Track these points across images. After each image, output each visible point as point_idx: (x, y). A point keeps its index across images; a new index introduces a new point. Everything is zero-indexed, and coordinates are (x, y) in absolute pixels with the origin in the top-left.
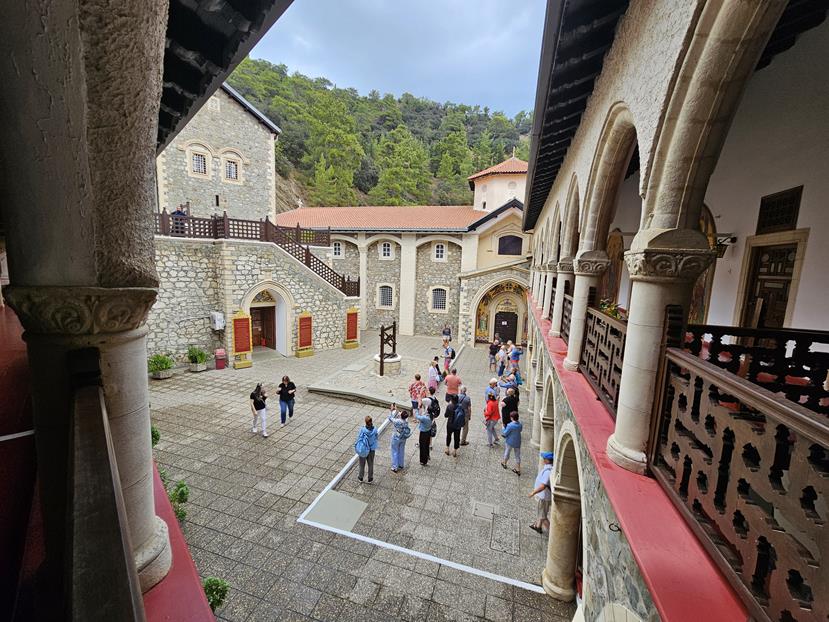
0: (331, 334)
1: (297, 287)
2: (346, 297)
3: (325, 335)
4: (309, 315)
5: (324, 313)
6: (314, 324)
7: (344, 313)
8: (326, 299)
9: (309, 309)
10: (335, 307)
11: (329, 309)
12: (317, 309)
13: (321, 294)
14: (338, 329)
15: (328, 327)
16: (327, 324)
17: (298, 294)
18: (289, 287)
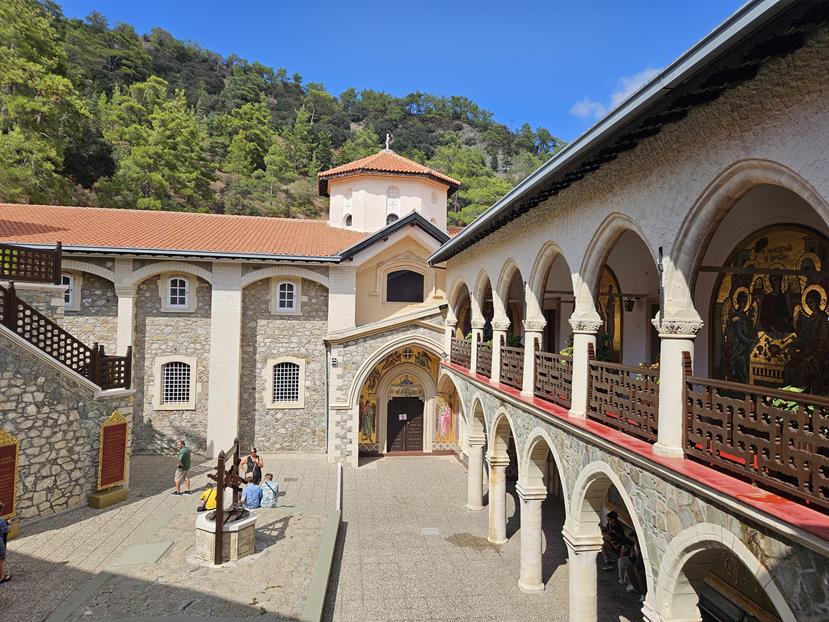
2: (100, 392)
3: (48, 482)
4: (9, 440)
5: (47, 432)
6: (21, 460)
7: (94, 427)
8: (54, 398)
9: (9, 426)
10: (74, 415)
11: (60, 422)
12: (29, 423)
13: (40, 389)
14: (79, 465)
15: (54, 462)
16: (53, 455)
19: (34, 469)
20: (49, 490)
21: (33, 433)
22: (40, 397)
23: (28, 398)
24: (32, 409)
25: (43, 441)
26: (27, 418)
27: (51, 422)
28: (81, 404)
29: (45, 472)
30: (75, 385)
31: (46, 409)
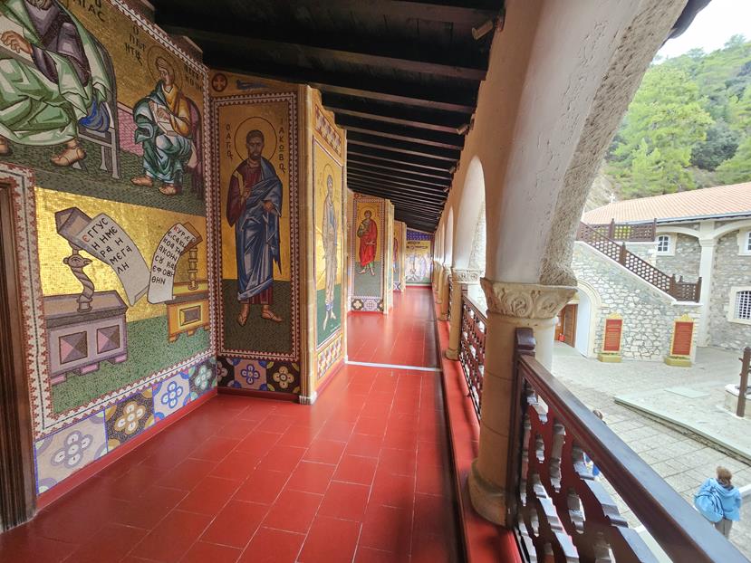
0: (648, 344)
1: (606, 286)
2: (675, 301)
3: (640, 343)
4: (619, 318)
5: (640, 317)
6: (624, 328)
7: (671, 320)
8: (645, 301)
9: (619, 311)
10: (657, 312)
12: (630, 312)
13: (637, 295)
14: (659, 339)
15: (644, 334)
16: (643, 330)
17: (607, 293)
18: (597, 286)
19: (632, 334)
20: (640, 347)
21: (632, 317)
22: (637, 299)
23: (630, 299)
24: (632, 305)
26: (629, 309)
27: (642, 313)
28: (662, 307)
29: (638, 337)
30: (658, 296)
31: (640, 306)
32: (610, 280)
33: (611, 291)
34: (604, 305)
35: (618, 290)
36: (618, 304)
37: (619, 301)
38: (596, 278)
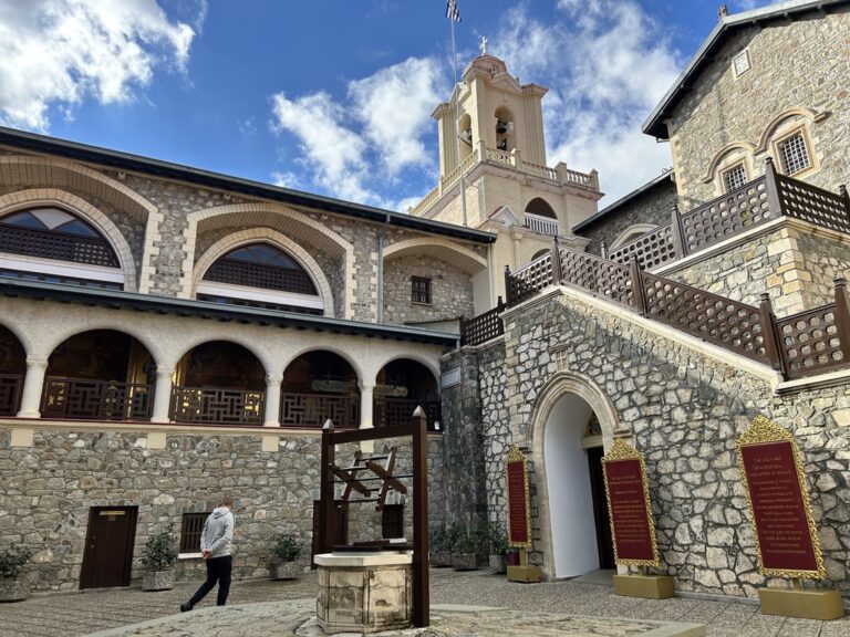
2: (781, 380)
11: (722, 436)
12: (680, 435)
15: (727, 502)
16: (723, 490)
17: (622, 393)
18: (601, 379)
19: (700, 506)
20: (729, 550)
21: (688, 450)
22: (686, 395)
23: (671, 398)
24: (679, 415)
25: (703, 465)
26: (676, 428)
27: (708, 434)
29: (715, 515)
30: (732, 372)
31: (698, 414)
32: (622, 358)
33: (629, 386)
34: (624, 426)
35: (642, 380)
36: (650, 418)
37: (652, 410)
38: (597, 361)
